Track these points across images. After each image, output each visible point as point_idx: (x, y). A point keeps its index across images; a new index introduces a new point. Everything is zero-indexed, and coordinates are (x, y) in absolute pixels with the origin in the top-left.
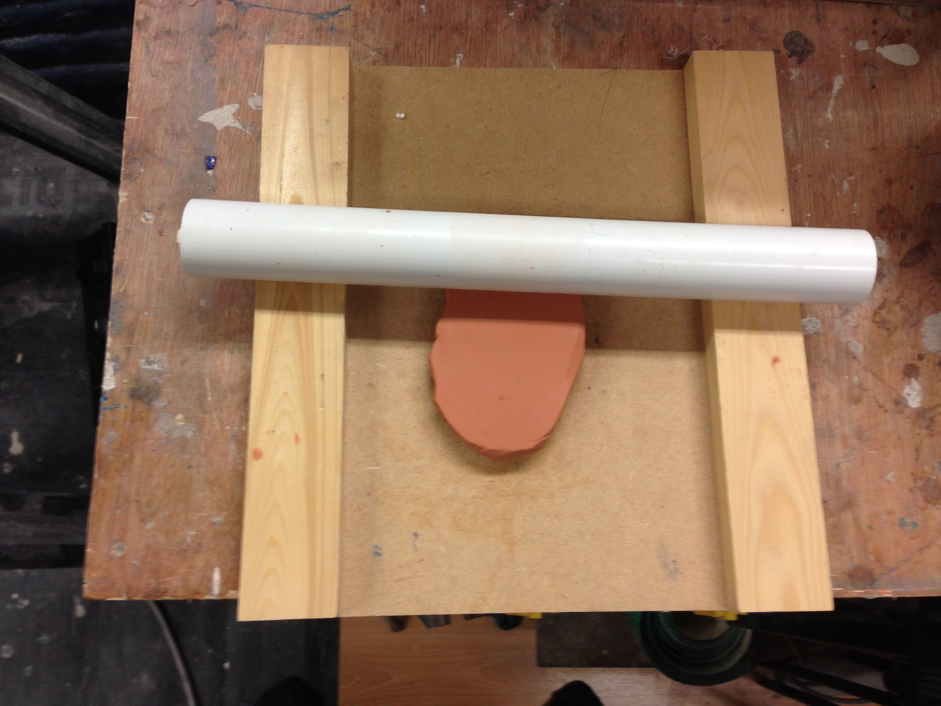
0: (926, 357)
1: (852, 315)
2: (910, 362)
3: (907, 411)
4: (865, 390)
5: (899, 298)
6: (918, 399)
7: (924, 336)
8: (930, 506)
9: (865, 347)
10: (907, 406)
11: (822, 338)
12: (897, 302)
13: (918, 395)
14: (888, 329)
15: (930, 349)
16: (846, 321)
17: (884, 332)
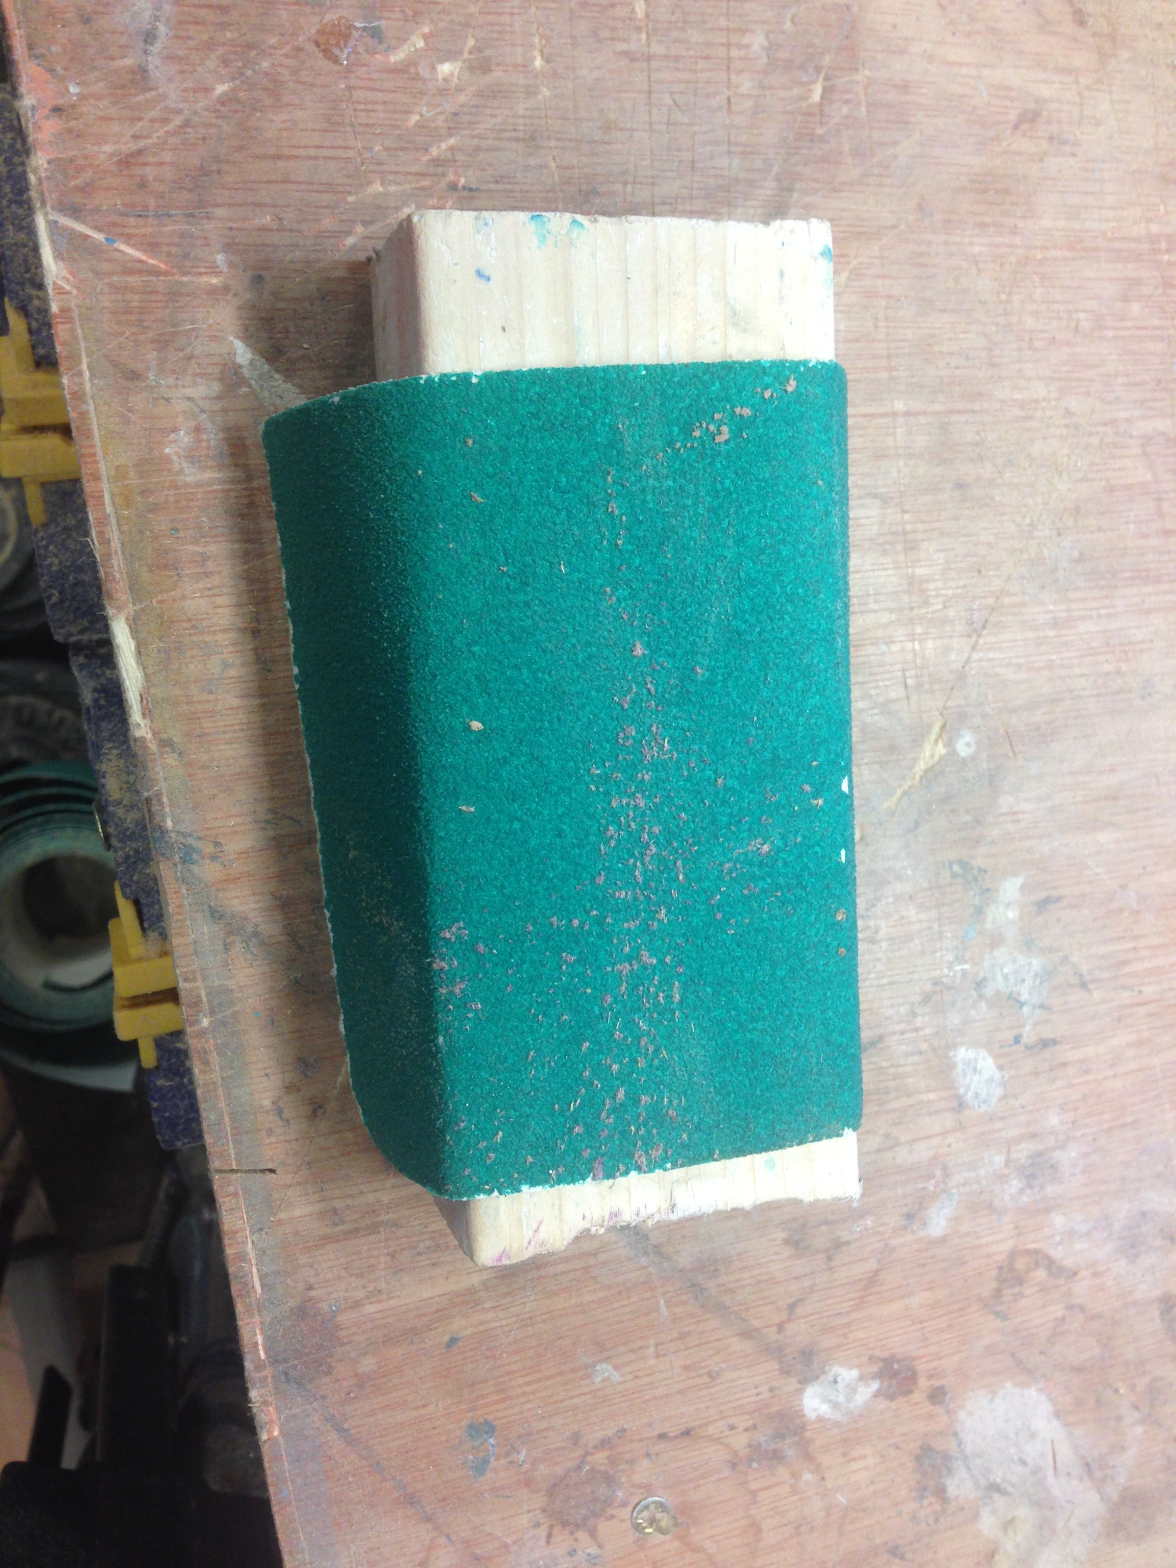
0: (939, 1410)
1: (1021, 1192)
2: (922, 1367)
3: (792, 1384)
4: (830, 1259)
5: (1082, 1309)
6: (825, 1409)
7: (994, 1393)
8: (540, 1501)
9: (944, 1239)
10: (805, 1381)
11: (949, 1120)
12: (1070, 1308)
13: (836, 1406)
14: (998, 1294)
15: (962, 1415)
16: (1001, 1178)
17: (989, 1287)
